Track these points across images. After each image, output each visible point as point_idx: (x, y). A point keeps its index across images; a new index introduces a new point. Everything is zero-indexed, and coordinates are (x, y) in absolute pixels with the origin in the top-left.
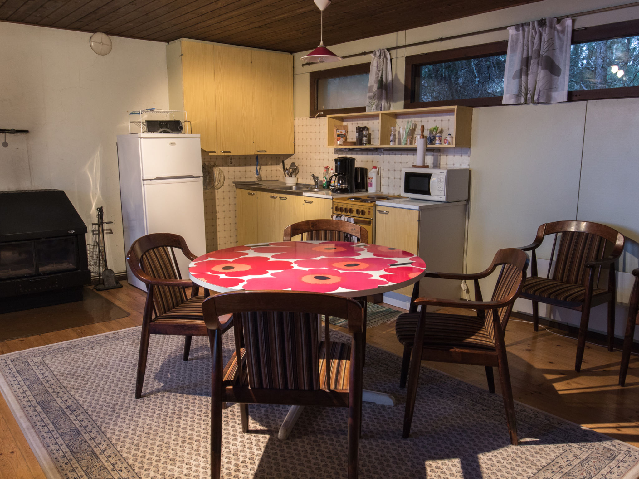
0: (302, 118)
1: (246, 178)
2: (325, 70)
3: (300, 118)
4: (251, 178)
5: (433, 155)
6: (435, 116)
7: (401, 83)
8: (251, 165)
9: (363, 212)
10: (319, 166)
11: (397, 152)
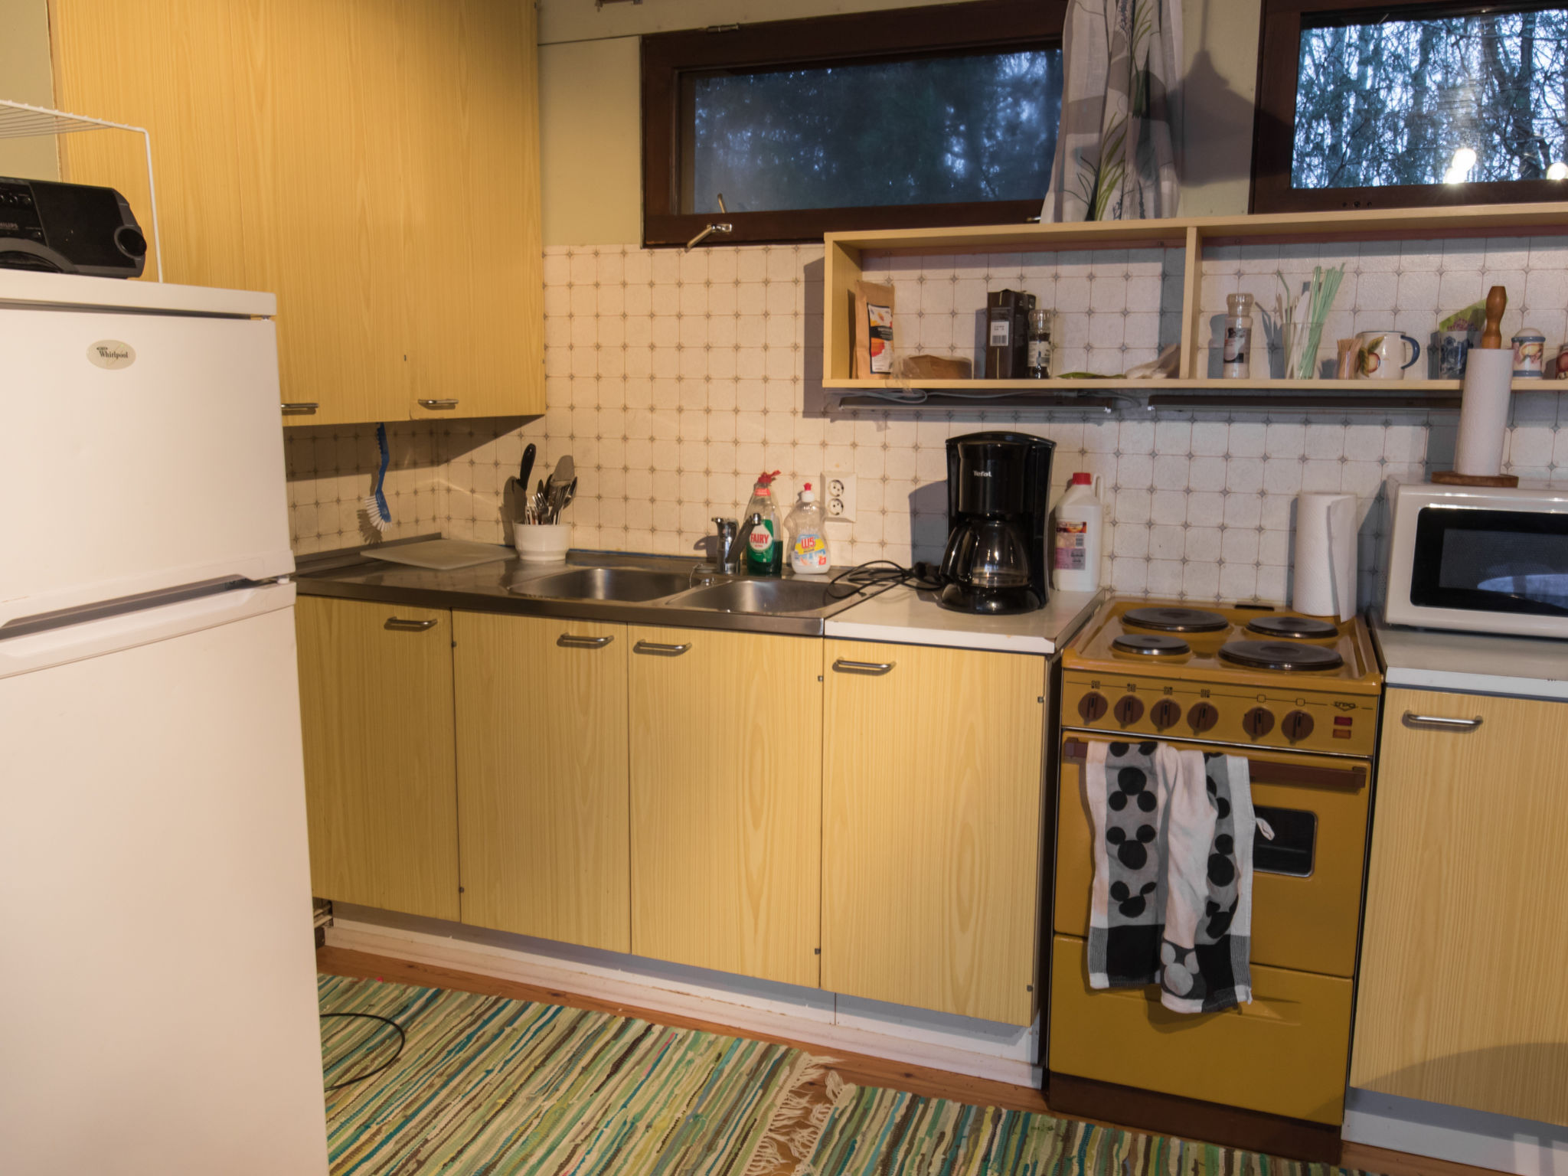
0: (589, 249)
1: (319, 536)
2: (744, 29)
3: (576, 249)
4: (340, 532)
5: (1427, 424)
6: (1442, 250)
7: (1236, 99)
8: (337, 472)
9: (1299, 726)
10: (707, 472)
11: (1199, 411)
